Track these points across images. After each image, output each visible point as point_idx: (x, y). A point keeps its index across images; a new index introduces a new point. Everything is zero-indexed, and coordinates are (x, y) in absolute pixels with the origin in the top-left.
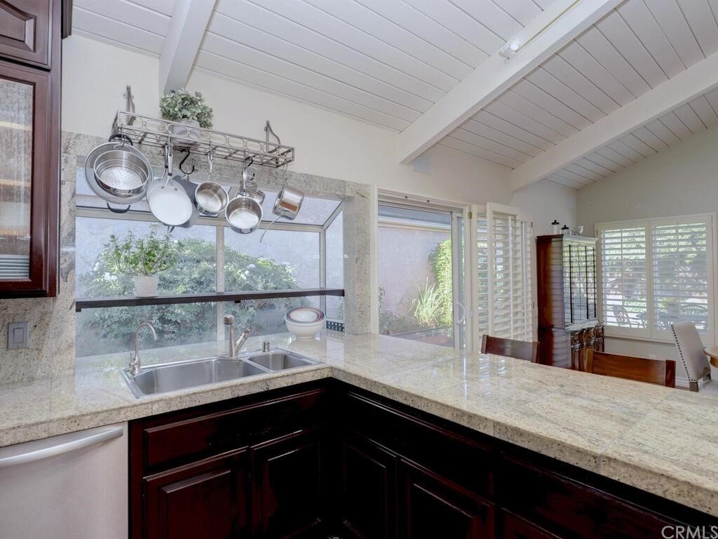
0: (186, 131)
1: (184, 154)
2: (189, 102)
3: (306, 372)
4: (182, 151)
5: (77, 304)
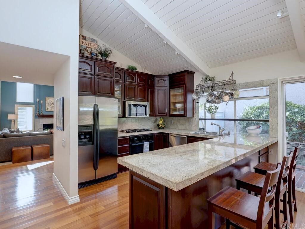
5: (200, 119)
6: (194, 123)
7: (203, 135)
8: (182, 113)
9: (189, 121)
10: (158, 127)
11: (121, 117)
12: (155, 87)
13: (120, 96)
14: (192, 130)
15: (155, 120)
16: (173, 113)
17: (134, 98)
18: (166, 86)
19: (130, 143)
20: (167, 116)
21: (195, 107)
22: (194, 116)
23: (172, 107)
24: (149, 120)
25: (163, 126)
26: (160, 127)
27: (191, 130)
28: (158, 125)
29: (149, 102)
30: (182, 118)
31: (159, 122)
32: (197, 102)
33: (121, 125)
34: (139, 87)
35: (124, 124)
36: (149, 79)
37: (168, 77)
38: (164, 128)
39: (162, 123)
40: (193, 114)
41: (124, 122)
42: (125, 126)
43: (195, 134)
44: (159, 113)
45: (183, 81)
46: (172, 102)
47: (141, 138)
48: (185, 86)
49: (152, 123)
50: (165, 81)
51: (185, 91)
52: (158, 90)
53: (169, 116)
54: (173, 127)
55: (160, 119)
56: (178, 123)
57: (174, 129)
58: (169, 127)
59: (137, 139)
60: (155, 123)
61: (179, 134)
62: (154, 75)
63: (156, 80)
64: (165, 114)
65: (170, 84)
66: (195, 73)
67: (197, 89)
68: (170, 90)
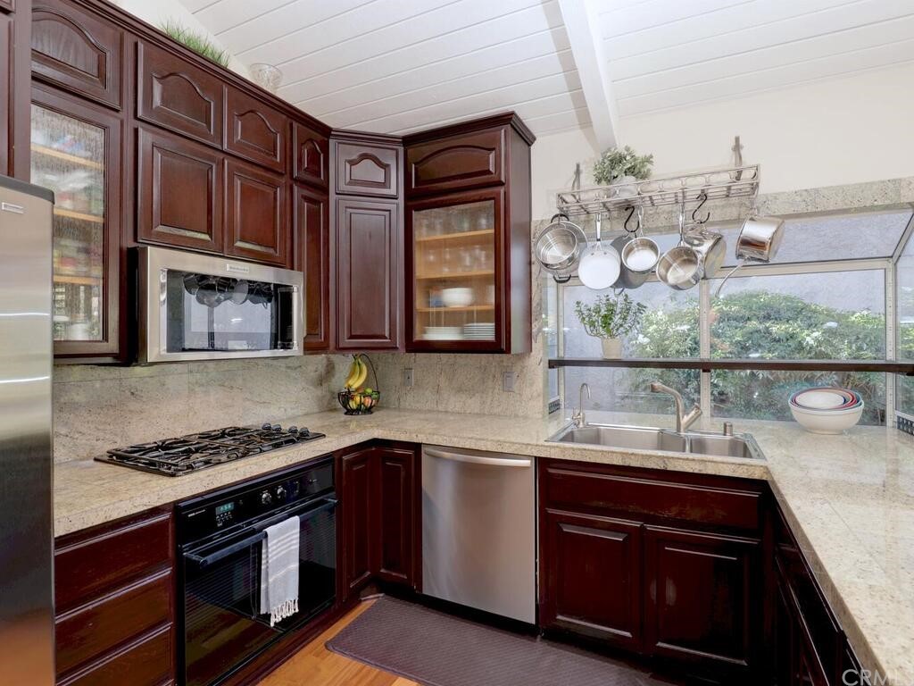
0: (627, 188)
1: (629, 211)
2: (617, 160)
3: (723, 463)
4: (626, 210)
5: (550, 361)
6: (532, 385)
7: (642, 455)
8: (485, 332)
9: (506, 374)
10: (346, 405)
11: (109, 360)
12: (332, 197)
13: (99, 208)
14: (521, 414)
15: (322, 369)
16: (424, 332)
17: (206, 237)
18: (392, 191)
19: (178, 552)
20: (396, 348)
21: (534, 305)
22: (531, 351)
23: (419, 303)
24: (293, 374)
25: (368, 402)
26: (353, 405)
27: (516, 416)
28: (346, 397)
29: (300, 269)
30: (484, 358)
31: (351, 382)
32: (558, 279)
33: (111, 412)
34: (240, 170)
35: (132, 408)
36: (302, 144)
37: (401, 149)
38: (372, 410)
39: (366, 384)
40: (529, 337)
41: (133, 394)
42: (143, 415)
43: (588, 450)
44: (352, 337)
45: (492, 169)
46: (420, 280)
47: (264, 496)
48: (505, 193)
49: (311, 388)
50: (385, 167)
51: (501, 219)
52: (349, 210)
53: (408, 351)
54: (418, 402)
55: (355, 363)
56: (443, 381)
57: (420, 411)
58: (397, 403)
59: (231, 511)
60: (325, 385)
61: (485, 449)
62: (330, 129)
63: (339, 155)
64: (386, 338)
65: (413, 187)
66: (535, 139)
67: (562, 215)
68: (412, 213)
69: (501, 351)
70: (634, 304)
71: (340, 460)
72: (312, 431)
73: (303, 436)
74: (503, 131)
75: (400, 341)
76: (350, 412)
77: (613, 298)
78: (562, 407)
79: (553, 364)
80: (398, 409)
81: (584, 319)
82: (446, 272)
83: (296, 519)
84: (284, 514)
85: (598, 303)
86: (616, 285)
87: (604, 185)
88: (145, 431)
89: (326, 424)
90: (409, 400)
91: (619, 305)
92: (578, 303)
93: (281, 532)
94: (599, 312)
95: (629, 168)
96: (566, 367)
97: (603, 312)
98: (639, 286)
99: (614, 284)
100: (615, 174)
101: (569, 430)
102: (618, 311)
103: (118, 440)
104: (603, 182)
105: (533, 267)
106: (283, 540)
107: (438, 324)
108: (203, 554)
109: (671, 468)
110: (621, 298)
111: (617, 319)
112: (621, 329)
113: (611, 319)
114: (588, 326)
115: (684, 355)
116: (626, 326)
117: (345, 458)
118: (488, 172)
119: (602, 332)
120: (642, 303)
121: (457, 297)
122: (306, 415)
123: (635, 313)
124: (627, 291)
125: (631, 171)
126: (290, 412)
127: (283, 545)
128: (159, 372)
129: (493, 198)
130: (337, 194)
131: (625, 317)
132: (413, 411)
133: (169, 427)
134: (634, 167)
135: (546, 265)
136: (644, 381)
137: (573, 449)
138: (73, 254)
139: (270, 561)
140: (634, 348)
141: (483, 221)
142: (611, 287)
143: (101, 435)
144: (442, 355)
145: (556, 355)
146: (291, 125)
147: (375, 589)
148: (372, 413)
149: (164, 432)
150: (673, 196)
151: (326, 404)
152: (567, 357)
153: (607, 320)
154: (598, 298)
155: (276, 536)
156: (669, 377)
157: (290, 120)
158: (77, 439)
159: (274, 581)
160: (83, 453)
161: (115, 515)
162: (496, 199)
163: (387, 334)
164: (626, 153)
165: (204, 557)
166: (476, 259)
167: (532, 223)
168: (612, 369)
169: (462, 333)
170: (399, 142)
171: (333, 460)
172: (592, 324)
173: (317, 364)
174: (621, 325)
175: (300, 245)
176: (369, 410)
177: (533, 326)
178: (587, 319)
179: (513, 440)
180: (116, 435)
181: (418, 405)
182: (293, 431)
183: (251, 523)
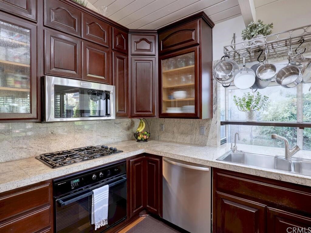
2: (254, 27)
4: (258, 52)
5: (221, 122)
7: (267, 172)
8: (190, 109)
9: (201, 127)
10: (137, 138)
12: (130, 56)
15: (129, 124)
16: (167, 110)
17: (74, 72)
18: (153, 53)
20: (155, 116)
21: (214, 97)
22: (212, 118)
23: (164, 98)
24: (117, 126)
25: (145, 137)
26: (139, 138)
28: (136, 135)
29: (115, 85)
30: (192, 121)
31: (138, 130)
32: (225, 85)
33: (43, 140)
34: (89, 46)
35: (52, 138)
36: (116, 36)
37: (157, 36)
38: (147, 140)
39: (144, 130)
40: (211, 112)
41: (52, 133)
42: (56, 141)
43: (238, 166)
44: (137, 112)
45: (193, 38)
46: (164, 88)
47: (94, 176)
48: (199, 48)
49: (125, 131)
50: (150, 43)
51: (198, 60)
52: (136, 61)
53: (160, 117)
54: (165, 138)
55: (141, 122)
56: (175, 130)
57: (166, 141)
58: (158, 137)
59: (78, 183)
60: (130, 130)
61: (188, 161)
62: (128, 29)
63: (132, 39)
64: (151, 112)
65: (162, 50)
66: (214, 25)
67: (226, 56)
68: (161, 61)
69: (198, 118)
70: (263, 96)
71: (129, 161)
72: (118, 149)
73: (114, 151)
74: (198, 21)
75: (156, 113)
76: (138, 141)
77: (251, 94)
78: (227, 141)
79: (222, 123)
80: (158, 140)
81: (237, 103)
82: (176, 85)
83: (107, 186)
84: (103, 183)
85: (244, 96)
86: (253, 87)
87: (247, 40)
88: (57, 147)
89: (127, 145)
90: (162, 137)
91: (255, 97)
92: (234, 96)
93: (100, 192)
94: (245, 100)
95: (261, 30)
96: (229, 125)
97: (247, 100)
98: (265, 88)
99: (252, 87)
100: (252, 34)
101: (229, 154)
102: (254, 100)
103: (47, 150)
104: (247, 39)
105: (213, 81)
106: (101, 195)
107: (175, 106)
108: (64, 200)
109: (283, 180)
110: (256, 94)
111: (253, 103)
112: (256, 108)
113: (250, 103)
114: (239, 107)
115: (286, 119)
116: (258, 106)
117: (131, 161)
118: (192, 40)
119: (246, 110)
120: (266, 96)
121: (180, 95)
122: (123, 141)
123: (263, 100)
124: (259, 90)
125: (261, 32)
126: (116, 140)
127: (100, 197)
128: (63, 125)
129: (194, 51)
130: (132, 55)
131: (257, 102)
132: (164, 141)
133: (67, 145)
134: (262, 30)
135: (218, 79)
136: (266, 131)
137: (230, 165)
138: (20, 80)
139: (95, 204)
140: (262, 116)
141: (191, 62)
142: (250, 88)
143: (40, 148)
144: (175, 119)
145: (225, 120)
146: (112, 28)
147: (145, 212)
148: (147, 141)
149: (64, 147)
150: (285, 41)
151: (131, 137)
152: (230, 120)
153: (248, 104)
154: (244, 94)
155: (97, 193)
156: (278, 129)
157: (111, 26)
158: (30, 149)
159: (97, 212)
160: (32, 155)
161: (22, 185)
162: (195, 51)
163: (151, 111)
164: (258, 23)
165: (64, 202)
166: (187, 79)
167: (213, 62)
168: (251, 126)
169: (182, 110)
170: (156, 33)
171: (125, 161)
172: (241, 106)
173: (127, 122)
174: (256, 106)
175: (115, 76)
176: (146, 140)
177: (213, 107)
178: (239, 104)
179: (201, 158)
180: (45, 148)
181: (166, 139)
182: (111, 149)
183: (87, 187)
